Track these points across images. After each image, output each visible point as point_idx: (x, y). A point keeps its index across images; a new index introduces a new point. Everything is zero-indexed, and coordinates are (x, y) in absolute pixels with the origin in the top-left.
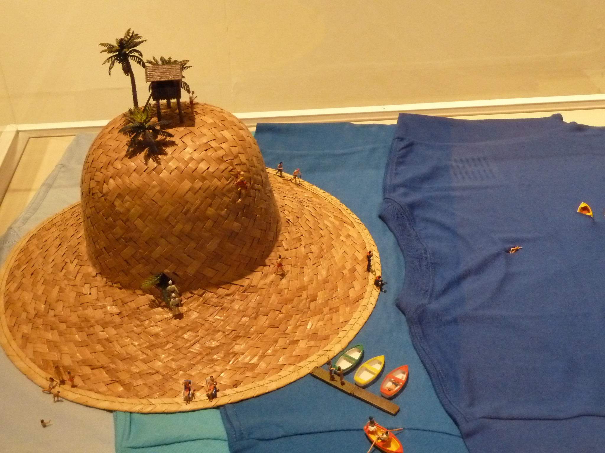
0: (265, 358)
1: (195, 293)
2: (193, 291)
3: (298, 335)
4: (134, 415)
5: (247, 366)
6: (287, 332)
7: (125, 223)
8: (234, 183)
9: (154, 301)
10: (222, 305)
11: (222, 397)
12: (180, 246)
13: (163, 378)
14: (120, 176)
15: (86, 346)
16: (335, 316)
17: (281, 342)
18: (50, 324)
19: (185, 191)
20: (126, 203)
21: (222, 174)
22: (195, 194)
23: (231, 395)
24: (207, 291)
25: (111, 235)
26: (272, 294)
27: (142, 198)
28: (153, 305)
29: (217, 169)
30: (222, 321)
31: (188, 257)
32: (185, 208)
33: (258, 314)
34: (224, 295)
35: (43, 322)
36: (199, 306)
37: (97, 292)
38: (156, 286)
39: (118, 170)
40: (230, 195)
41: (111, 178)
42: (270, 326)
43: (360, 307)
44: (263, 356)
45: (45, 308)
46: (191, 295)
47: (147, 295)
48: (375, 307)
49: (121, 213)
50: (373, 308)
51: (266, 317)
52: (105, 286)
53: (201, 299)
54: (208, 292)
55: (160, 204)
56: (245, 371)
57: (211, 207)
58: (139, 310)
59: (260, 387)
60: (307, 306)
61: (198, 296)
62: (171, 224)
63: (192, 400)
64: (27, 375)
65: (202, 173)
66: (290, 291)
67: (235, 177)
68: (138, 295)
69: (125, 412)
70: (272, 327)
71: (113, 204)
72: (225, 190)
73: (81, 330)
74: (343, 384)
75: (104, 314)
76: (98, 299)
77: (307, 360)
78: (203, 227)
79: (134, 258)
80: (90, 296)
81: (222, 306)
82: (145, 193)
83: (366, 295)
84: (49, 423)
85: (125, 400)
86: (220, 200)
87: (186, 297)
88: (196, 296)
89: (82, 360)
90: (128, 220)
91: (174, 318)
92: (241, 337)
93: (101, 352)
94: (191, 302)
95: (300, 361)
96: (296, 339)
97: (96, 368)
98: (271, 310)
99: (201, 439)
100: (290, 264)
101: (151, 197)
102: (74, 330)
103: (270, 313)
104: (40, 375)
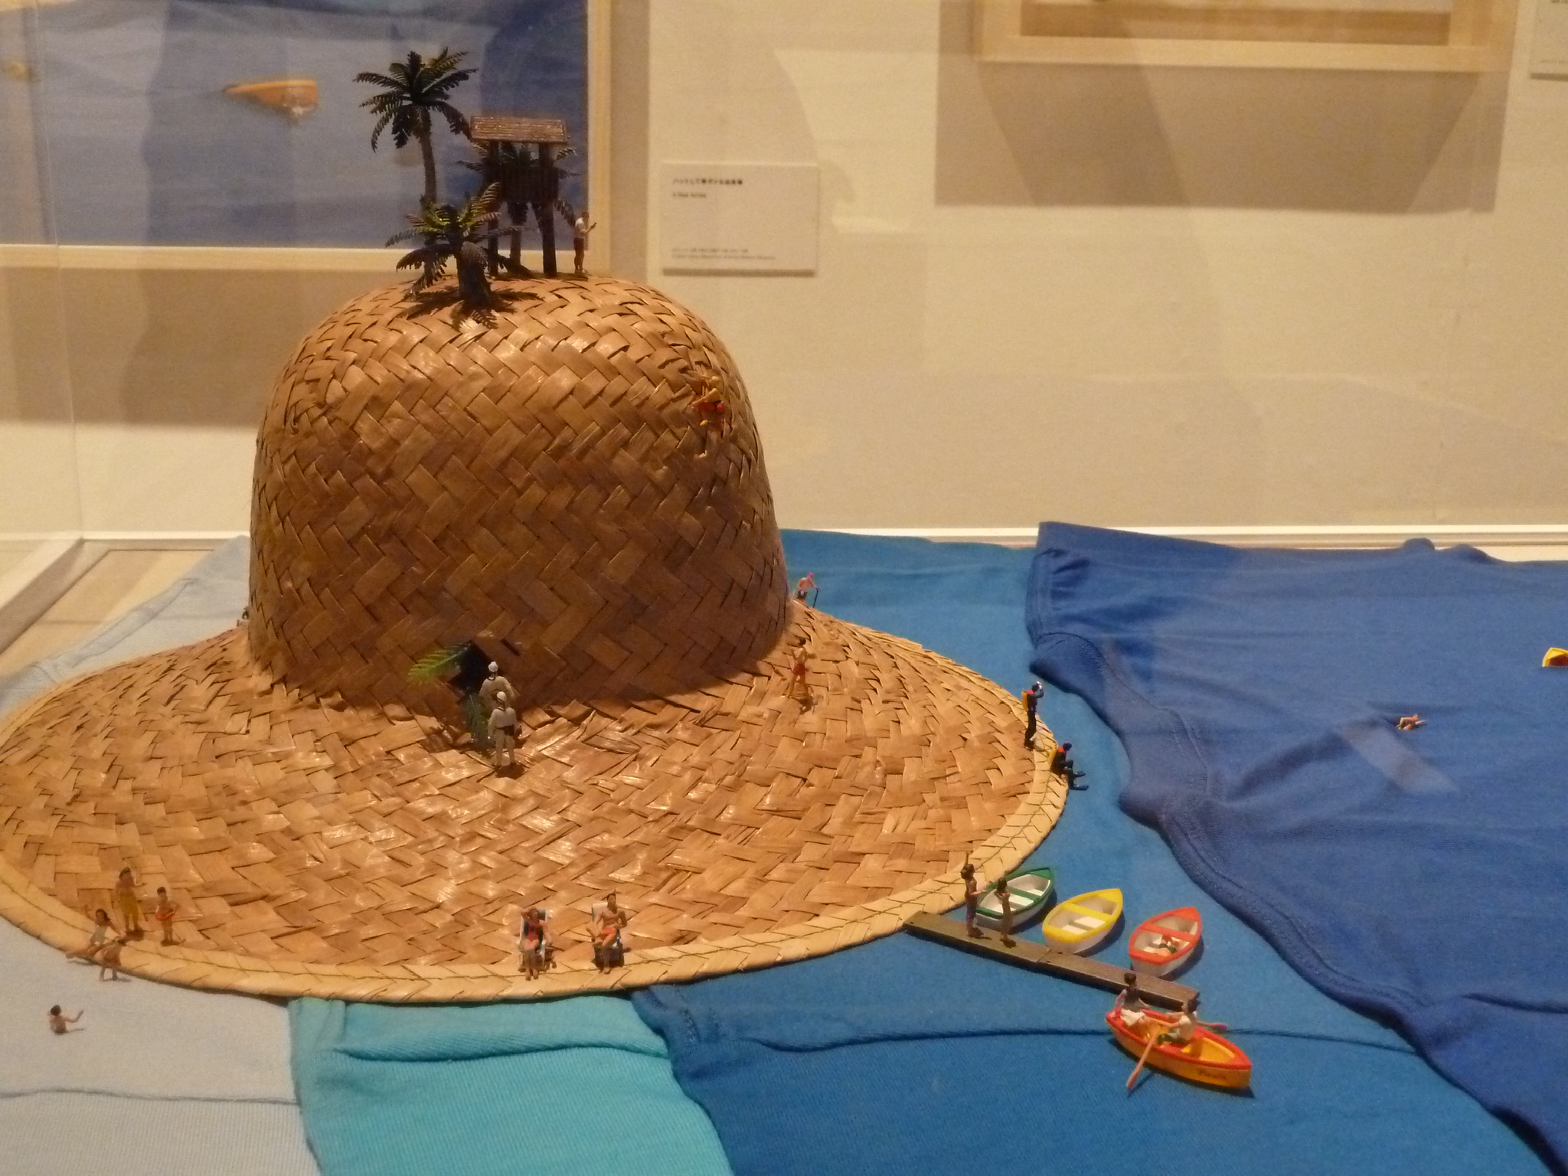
0: (767, 885)
1: (562, 711)
2: (556, 709)
3: (859, 841)
4: (356, 1008)
5: (714, 900)
6: (825, 830)
7: (379, 483)
8: (690, 404)
9: (439, 732)
10: (637, 748)
11: (639, 963)
12: (531, 554)
13: (456, 921)
14: (381, 354)
15: (220, 851)
16: (957, 816)
17: (811, 853)
18: (114, 811)
19: (559, 397)
20: (389, 422)
21: (662, 371)
22: (585, 407)
23: (669, 960)
24: (594, 711)
25: (334, 529)
26: (778, 738)
27: (438, 407)
28: (432, 743)
29: (648, 356)
30: (639, 789)
31: (550, 593)
32: (557, 441)
33: (742, 778)
34: (645, 724)
35: (95, 809)
36: (569, 747)
37: (269, 725)
38: (449, 685)
39: (376, 344)
40: (678, 431)
41: (353, 363)
42: (776, 812)
43: (1022, 805)
44: (762, 879)
45: (107, 781)
46: (548, 717)
47: (418, 717)
48: (1063, 811)
49: (371, 452)
50: (1058, 815)
51: (764, 790)
52: (294, 709)
53: (577, 733)
54: (597, 716)
55: (486, 422)
56: (708, 912)
57: (626, 450)
58: (393, 758)
59: (756, 947)
60: (879, 781)
61: (569, 720)
62: (512, 484)
63: (545, 971)
64: (22, 925)
65: (609, 358)
66: (829, 738)
67: (694, 390)
68: (390, 721)
69: (330, 998)
70: (780, 813)
71: (352, 428)
72: (667, 411)
73: (209, 815)
74: (1010, 944)
75: (286, 770)
76: (269, 741)
77: (891, 897)
78: (600, 506)
79: (393, 594)
80: (247, 736)
81: (637, 751)
82: (446, 394)
83: (1034, 787)
84: (76, 1020)
85: (331, 969)
86: (650, 435)
87: (534, 724)
88: (563, 721)
89: (203, 886)
90: (389, 473)
91: (494, 776)
92: (693, 829)
93: (267, 862)
94: (550, 735)
95: (873, 898)
96: (852, 849)
97: (245, 902)
98: (777, 774)
99: (580, 1046)
100: (823, 684)
101: (464, 403)
102: (189, 816)
103: (778, 779)
104: (66, 923)
